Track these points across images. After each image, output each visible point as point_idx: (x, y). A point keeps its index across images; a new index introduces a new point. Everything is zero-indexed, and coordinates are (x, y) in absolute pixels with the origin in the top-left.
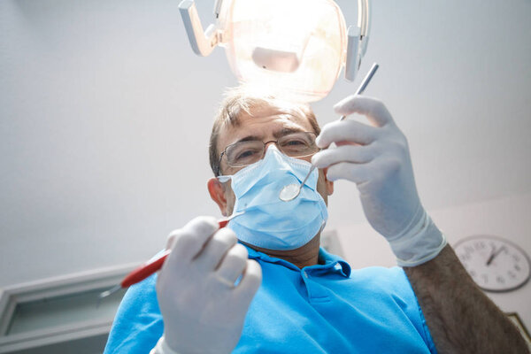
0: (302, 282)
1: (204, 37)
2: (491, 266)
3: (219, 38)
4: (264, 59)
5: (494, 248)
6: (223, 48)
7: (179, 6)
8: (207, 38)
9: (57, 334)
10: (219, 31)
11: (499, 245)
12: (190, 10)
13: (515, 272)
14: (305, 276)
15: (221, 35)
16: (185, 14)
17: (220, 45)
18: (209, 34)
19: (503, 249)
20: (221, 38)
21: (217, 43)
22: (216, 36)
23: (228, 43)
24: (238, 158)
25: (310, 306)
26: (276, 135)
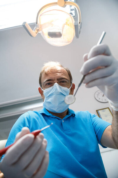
0: (62, 124)
2: (104, 97)
3: (38, 30)
4: (52, 35)
8: (34, 32)
9: (7, 115)
10: (38, 28)
17: (39, 32)
18: (35, 30)
21: (38, 32)
22: (37, 30)
23: (41, 31)
24: (46, 85)
25: (64, 134)
26: (58, 80)
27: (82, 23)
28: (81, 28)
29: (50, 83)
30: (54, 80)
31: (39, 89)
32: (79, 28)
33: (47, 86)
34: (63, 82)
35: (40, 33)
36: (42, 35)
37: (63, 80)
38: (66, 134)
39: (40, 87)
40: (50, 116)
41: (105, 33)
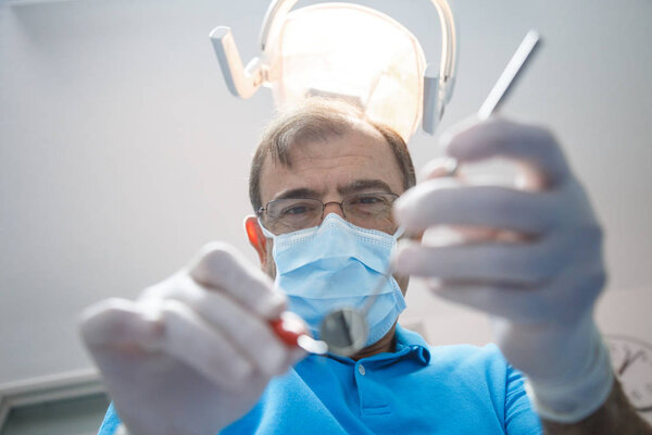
1: (245, 75)
3: (264, 76)
5: (628, 353)
6: (269, 90)
7: (211, 35)
8: (248, 75)
10: (265, 67)
11: (635, 349)
12: (224, 41)
15: (267, 72)
16: (217, 44)
17: (266, 84)
18: (251, 71)
19: (641, 354)
20: (267, 76)
21: (261, 82)
22: (261, 74)
23: (275, 82)
24: (286, 213)
26: (341, 191)
27: (454, 80)
28: (449, 97)
29: (303, 207)
30: (325, 193)
31: (251, 224)
32: (441, 95)
33: (289, 220)
34: (369, 200)
37: (367, 192)
39: (254, 215)
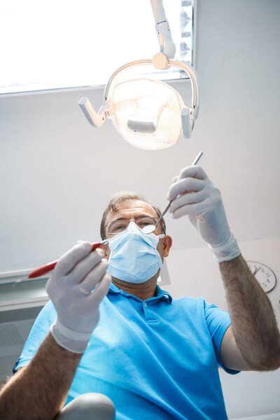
7: (79, 103)
8: (99, 116)
13: (267, 283)
14: (145, 305)
15: (108, 112)
16: (83, 107)
18: (100, 113)
21: (106, 117)
22: (105, 113)
23: (113, 116)
24: (114, 230)
25: (147, 324)
26: (136, 218)
28: (196, 117)
35: (110, 120)
36: (114, 123)
38: (150, 325)
40: (119, 293)
41: (202, 154)
